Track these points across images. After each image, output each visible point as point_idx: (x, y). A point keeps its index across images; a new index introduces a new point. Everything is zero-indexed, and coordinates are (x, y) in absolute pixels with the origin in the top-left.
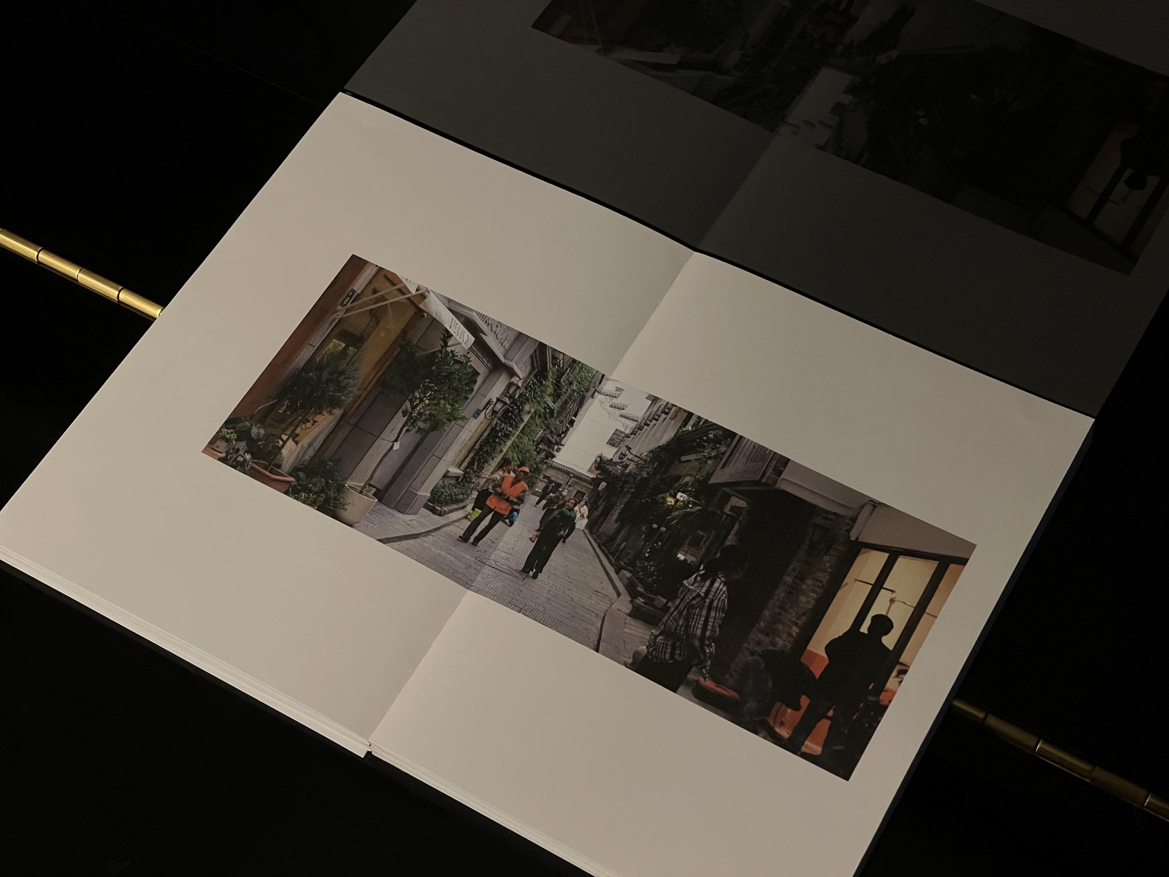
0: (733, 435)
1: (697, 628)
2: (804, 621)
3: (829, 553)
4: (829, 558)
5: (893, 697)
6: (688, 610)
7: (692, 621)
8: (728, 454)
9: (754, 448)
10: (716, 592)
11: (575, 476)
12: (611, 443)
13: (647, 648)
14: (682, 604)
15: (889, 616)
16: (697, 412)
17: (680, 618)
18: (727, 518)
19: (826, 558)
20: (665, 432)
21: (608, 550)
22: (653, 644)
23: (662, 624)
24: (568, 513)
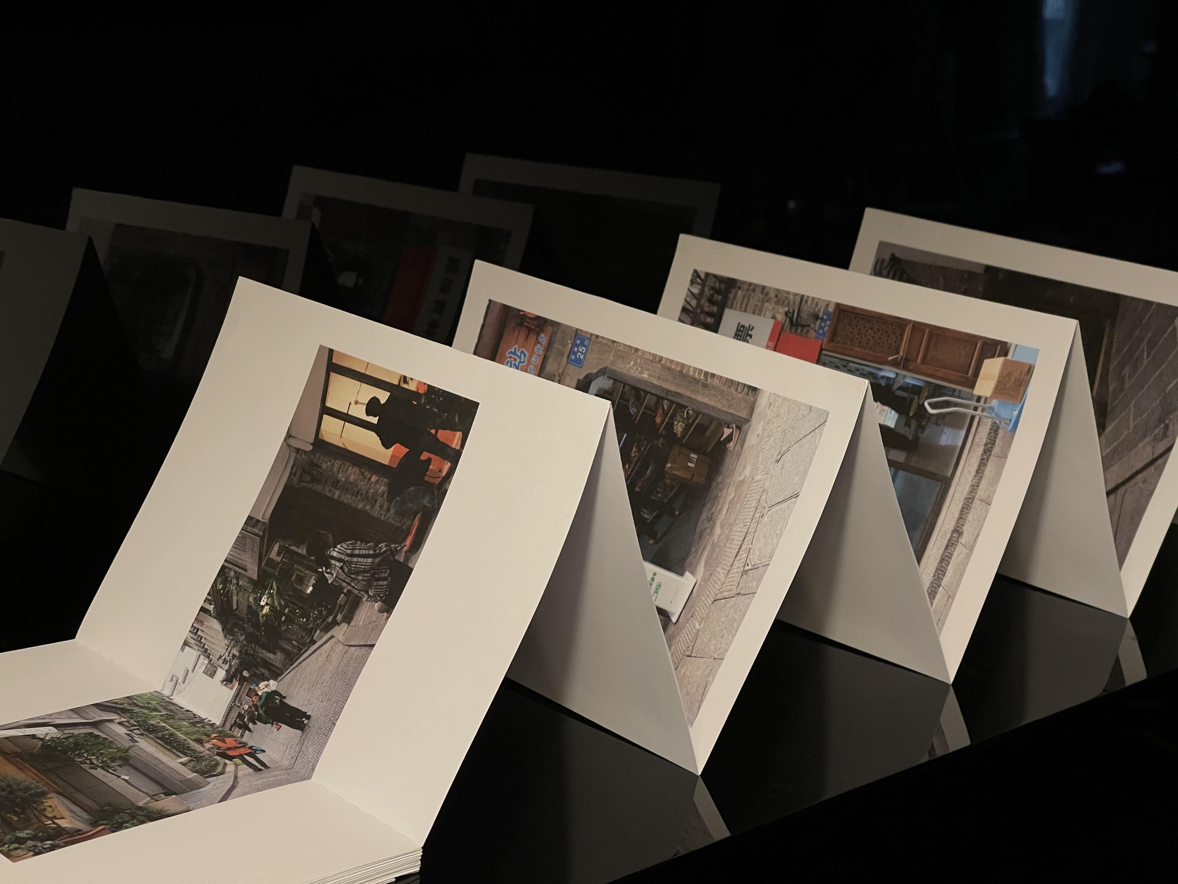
0: (223, 568)
1: (367, 563)
2: (368, 472)
3: (320, 465)
4: (324, 464)
5: (422, 382)
6: (353, 574)
7: (360, 568)
8: (237, 569)
9: (235, 548)
10: (341, 553)
11: (234, 702)
12: (212, 675)
13: (376, 602)
14: (347, 580)
15: (367, 402)
16: (200, 603)
17: (357, 579)
18: (286, 558)
19: (324, 466)
20: (211, 628)
21: (296, 655)
22: (373, 599)
23: (359, 593)
24: (263, 699)
